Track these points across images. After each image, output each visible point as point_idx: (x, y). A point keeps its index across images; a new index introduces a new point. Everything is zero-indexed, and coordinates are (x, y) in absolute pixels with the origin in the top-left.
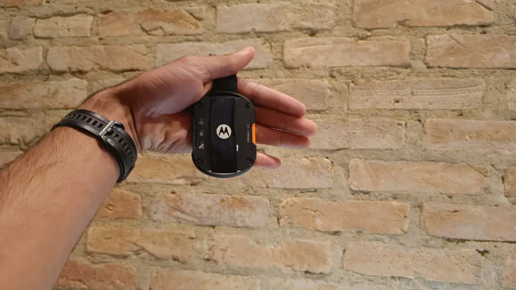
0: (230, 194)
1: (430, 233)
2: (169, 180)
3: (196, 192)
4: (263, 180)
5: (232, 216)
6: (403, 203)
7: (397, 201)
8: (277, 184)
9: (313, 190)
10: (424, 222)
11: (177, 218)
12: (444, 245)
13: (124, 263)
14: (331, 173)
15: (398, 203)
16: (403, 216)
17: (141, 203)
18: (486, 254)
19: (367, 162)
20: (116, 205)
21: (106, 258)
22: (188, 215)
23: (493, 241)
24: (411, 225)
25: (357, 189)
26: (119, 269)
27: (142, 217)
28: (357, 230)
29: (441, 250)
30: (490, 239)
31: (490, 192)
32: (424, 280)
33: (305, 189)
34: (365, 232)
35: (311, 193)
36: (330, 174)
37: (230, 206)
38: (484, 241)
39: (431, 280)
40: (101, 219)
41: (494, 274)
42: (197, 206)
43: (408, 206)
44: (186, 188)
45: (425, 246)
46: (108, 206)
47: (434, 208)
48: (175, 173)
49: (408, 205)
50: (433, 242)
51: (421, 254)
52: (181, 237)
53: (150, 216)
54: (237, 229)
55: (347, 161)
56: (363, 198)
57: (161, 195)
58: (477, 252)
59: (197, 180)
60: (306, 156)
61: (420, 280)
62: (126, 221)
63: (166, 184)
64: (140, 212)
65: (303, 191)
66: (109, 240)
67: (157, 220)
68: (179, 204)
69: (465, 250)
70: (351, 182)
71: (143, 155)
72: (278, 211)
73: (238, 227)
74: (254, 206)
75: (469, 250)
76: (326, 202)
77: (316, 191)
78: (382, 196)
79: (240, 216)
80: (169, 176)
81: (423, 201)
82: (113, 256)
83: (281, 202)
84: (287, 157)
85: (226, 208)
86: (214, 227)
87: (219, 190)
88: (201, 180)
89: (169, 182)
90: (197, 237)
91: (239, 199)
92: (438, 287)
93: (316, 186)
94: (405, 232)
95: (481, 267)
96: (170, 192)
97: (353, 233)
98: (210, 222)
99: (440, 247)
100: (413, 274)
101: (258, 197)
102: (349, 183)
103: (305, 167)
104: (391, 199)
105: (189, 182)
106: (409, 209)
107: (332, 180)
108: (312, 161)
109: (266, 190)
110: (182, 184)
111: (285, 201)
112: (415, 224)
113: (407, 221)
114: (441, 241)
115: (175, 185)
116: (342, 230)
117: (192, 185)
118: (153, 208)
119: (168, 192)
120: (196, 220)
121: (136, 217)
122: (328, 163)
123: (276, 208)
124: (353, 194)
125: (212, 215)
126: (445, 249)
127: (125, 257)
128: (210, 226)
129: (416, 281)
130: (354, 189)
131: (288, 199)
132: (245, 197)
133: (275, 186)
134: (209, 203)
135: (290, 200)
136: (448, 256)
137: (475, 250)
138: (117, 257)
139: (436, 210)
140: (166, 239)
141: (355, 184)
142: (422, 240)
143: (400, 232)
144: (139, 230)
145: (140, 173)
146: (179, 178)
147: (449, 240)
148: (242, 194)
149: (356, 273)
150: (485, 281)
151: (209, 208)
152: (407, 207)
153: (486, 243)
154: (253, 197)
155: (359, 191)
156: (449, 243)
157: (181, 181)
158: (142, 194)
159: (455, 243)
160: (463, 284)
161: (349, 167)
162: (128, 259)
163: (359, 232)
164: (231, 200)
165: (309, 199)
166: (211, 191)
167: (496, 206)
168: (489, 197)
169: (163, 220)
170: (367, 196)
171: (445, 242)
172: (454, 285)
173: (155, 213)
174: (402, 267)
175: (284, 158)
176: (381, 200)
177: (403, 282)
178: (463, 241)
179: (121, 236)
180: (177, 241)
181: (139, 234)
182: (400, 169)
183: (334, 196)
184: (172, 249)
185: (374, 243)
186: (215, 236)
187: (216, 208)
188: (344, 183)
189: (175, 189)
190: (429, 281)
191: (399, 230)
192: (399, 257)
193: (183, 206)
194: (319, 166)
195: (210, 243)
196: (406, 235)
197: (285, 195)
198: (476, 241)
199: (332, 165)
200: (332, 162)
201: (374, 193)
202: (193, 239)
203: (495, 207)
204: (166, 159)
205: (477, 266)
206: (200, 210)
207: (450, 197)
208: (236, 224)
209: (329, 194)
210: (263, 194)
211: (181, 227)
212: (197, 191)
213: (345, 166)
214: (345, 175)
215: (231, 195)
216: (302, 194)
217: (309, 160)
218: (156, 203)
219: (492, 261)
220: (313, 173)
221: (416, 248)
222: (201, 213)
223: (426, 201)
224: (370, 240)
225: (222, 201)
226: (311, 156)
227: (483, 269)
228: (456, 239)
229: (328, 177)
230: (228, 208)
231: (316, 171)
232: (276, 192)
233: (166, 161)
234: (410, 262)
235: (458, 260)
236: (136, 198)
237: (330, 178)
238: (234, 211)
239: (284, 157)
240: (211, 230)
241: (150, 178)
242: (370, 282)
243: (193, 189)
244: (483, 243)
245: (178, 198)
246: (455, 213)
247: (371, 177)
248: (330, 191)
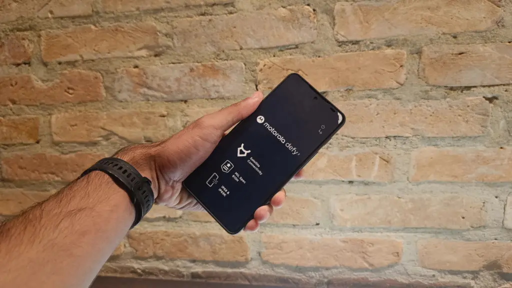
0: (199, 61)
1: (430, 83)
2: (130, 52)
3: (161, 64)
4: (236, 41)
5: (204, 87)
6: (398, 50)
7: (392, 49)
8: (252, 43)
9: (294, 46)
10: (424, 70)
11: (145, 95)
12: (446, 94)
13: (95, 150)
14: (314, 23)
15: (393, 51)
16: (399, 66)
17: (103, 83)
18: (495, 100)
19: (355, 4)
20: (75, 88)
21: (75, 147)
22: (156, 90)
23: (504, 85)
24: (408, 76)
25: (345, 40)
26: (90, 157)
27: (106, 98)
28: (346, 89)
29: (443, 100)
30: (501, 83)
31: (503, 26)
32: (423, 137)
33: (284, 46)
34: (354, 89)
35: (292, 50)
36: (312, 25)
37: (202, 76)
38: (493, 86)
39: (430, 135)
40: (63, 105)
41: (502, 123)
42: (165, 79)
43: (405, 53)
44: (149, 61)
45: (425, 99)
46: (68, 90)
47: (435, 52)
48: (134, 43)
49: (404, 51)
50: (433, 93)
51: (420, 108)
52: (152, 116)
53: (114, 96)
54: (212, 101)
55: (332, 5)
56: (352, 49)
57: (123, 70)
58: (484, 99)
59: (161, 49)
60: (284, 5)
61: (418, 137)
62: (90, 104)
63: (127, 58)
64: (103, 92)
65: (283, 49)
66: (75, 127)
67: (123, 101)
68: (144, 79)
69: (471, 98)
70: (337, 32)
71: (96, 26)
72: (256, 75)
73: (212, 99)
74: (228, 72)
75: (475, 98)
76: (309, 59)
77: (297, 47)
78: (375, 45)
79: (214, 86)
80: (128, 47)
81: (423, 45)
82: (81, 143)
83: (257, 64)
84: (262, 9)
85: (196, 78)
86: (186, 102)
87: (186, 58)
88: (165, 48)
89: (130, 54)
90: (168, 114)
91: (210, 66)
92: (438, 143)
93: (297, 41)
94: (402, 85)
95: (488, 116)
96: (132, 67)
97: (341, 92)
98: (181, 97)
99: (442, 98)
100: (411, 131)
101: (232, 62)
102: (335, 33)
103: (283, 19)
104: (384, 47)
105: (152, 53)
106: (406, 56)
107: (315, 31)
108: (291, 10)
109: (239, 52)
110: (145, 56)
111: (262, 63)
112: (414, 72)
113: (404, 71)
114: (442, 91)
115: (137, 58)
116: (329, 90)
117: (156, 56)
118: (116, 86)
119: (130, 67)
120: (165, 96)
121: (99, 99)
122: (310, 12)
123: (252, 73)
124: (340, 46)
125: (182, 88)
126: (448, 99)
127: (95, 144)
128: (182, 101)
129: (414, 138)
130: (341, 39)
131: (267, 60)
132: (216, 63)
133: (250, 46)
134: (177, 74)
135: (268, 61)
136: (450, 106)
137: (481, 97)
138: (86, 144)
139: (437, 54)
140: (135, 119)
141: (342, 33)
142: (421, 91)
143: (395, 85)
144: (105, 113)
145: (96, 49)
146: (140, 49)
147: (452, 89)
148: (213, 60)
149: (346, 136)
150: (492, 131)
151: (177, 80)
152: (404, 55)
153: (496, 87)
154: (226, 62)
155: (347, 42)
156: (452, 92)
157: (144, 53)
158: (102, 72)
159: (459, 92)
160: (466, 137)
161: (335, 12)
162: (99, 146)
163: (348, 90)
164: (202, 68)
165: (289, 57)
166: (178, 60)
167: (509, 42)
168: (502, 32)
169: (129, 99)
170: (356, 46)
171: (448, 91)
172: (456, 139)
173: (119, 92)
174: (398, 125)
175: (257, 11)
176: (373, 49)
177: (399, 141)
178: (468, 88)
179: (87, 122)
180: (147, 121)
181: (105, 117)
182: (395, 9)
183: (318, 51)
184: (143, 129)
185: (366, 101)
186: (188, 111)
187: (186, 79)
188: (330, 34)
189: (137, 62)
190: (429, 137)
191: (395, 82)
192: (395, 114)
193: (149, 81)
194: (299, 16)
195: (183, 119)
196: (403, 87)
197: (262, 55)
198: (484, 86)
199: (315, 14)
200: (314, 10)
201: (365, 41)
202: (164, 116)
203: (509, 44)
204: (123, 28)
205: (484, 115)
206: (168, 83)
207: (455, 37)
208: (210, 96)
209: (312, 48)
210: (237, 57)
211: (149, 105)
212: (162, 61)
213: (329, 12)
214: (330, 23)
215: (201, 62)
216: (281, 52)
217: (288, 9)
218: (119, 80)
219: (501, 107)
220: (292, 26)
221: (414, 101)
222: (169, 87)
223: (426, 45)
224: (361, 98)
225: (192, 70)
226: (290, 5)
227: (491, 118)
228: (461, 87)
229: (311, 28)
230: (199, 78)
231: (296, 22)
232: (252, 53)
233: (123, 30)
234: (407, 119)
235: (461, 110)
236: (96, 78)
237: (312, 29)
238: (206, 81)
239: (257, 9)
240: (184, 105)
241: (109, 53)
242: (362, 145)
243: (157, 60)
244: (492, 88)
245: (142, 73)
246: (460, 56)
247: (361, 23)
248: (313, 44)
